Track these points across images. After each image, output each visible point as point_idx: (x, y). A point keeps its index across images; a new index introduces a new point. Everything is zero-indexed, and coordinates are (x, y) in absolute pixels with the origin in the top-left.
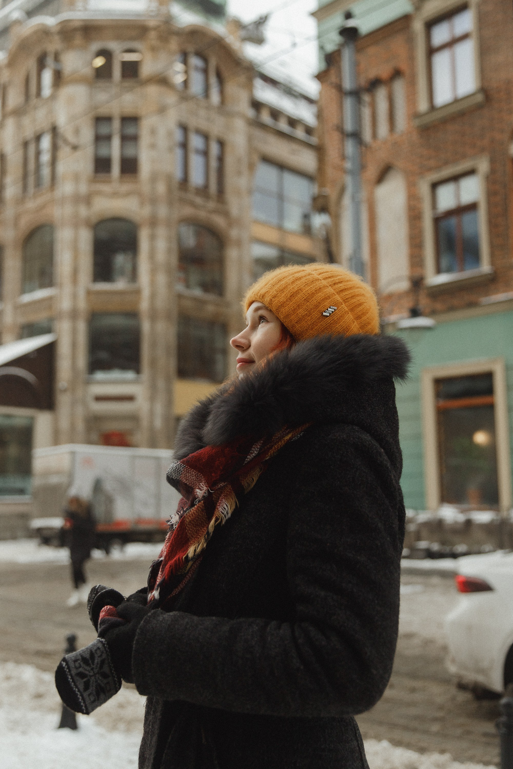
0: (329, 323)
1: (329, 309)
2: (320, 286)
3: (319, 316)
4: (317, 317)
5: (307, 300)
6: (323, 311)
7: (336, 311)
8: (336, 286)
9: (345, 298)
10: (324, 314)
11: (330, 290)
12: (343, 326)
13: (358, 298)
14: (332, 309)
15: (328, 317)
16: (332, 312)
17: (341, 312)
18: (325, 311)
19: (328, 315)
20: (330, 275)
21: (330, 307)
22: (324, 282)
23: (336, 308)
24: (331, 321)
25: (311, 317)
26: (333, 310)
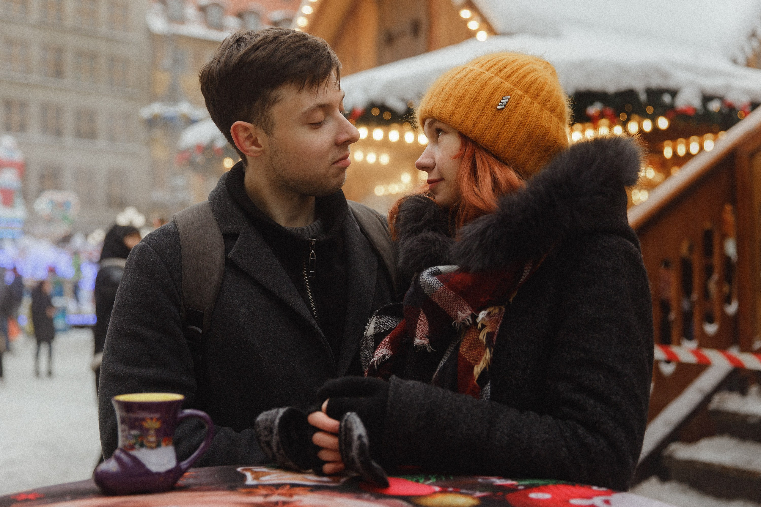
0: (507, 115)
1: (502, 101)
2: (485, 80)
3: (494, 112)
4: (492, 113)
5: (475, 100)
6: (496, 105)
7: (511, 100)
8: (503, 73)
9: (516, 82)
10: (498, 107)
11: (497, 80)
12: (522, 113)
13: (530, 76)
14: (505, 99)
15: (504, 110)
16: (507, 102)
17: (516, 99)
18: (498, 104)
19: (503, 107)
20: (493, 63)
21: (503, 98)
22: (489, 74)
23: (509, 97)
24: (508, 113)
25: (487, 115)
26: (507, 100)
